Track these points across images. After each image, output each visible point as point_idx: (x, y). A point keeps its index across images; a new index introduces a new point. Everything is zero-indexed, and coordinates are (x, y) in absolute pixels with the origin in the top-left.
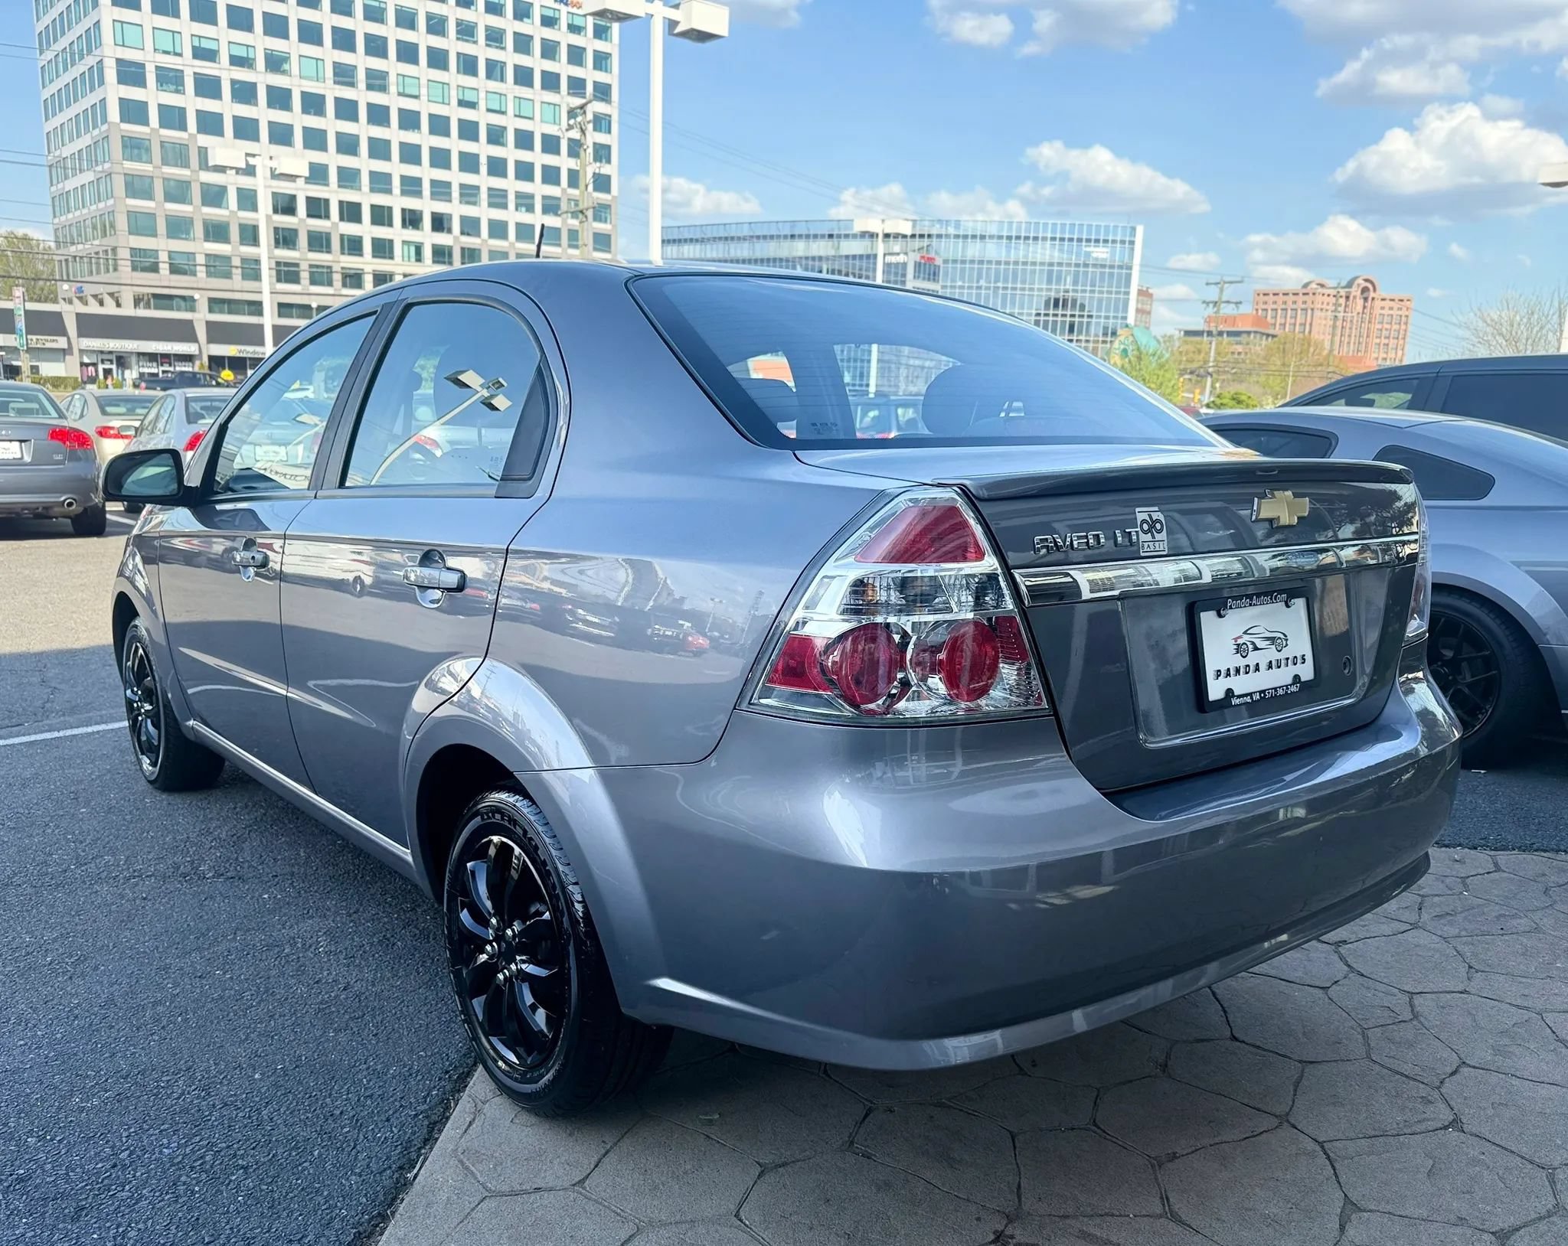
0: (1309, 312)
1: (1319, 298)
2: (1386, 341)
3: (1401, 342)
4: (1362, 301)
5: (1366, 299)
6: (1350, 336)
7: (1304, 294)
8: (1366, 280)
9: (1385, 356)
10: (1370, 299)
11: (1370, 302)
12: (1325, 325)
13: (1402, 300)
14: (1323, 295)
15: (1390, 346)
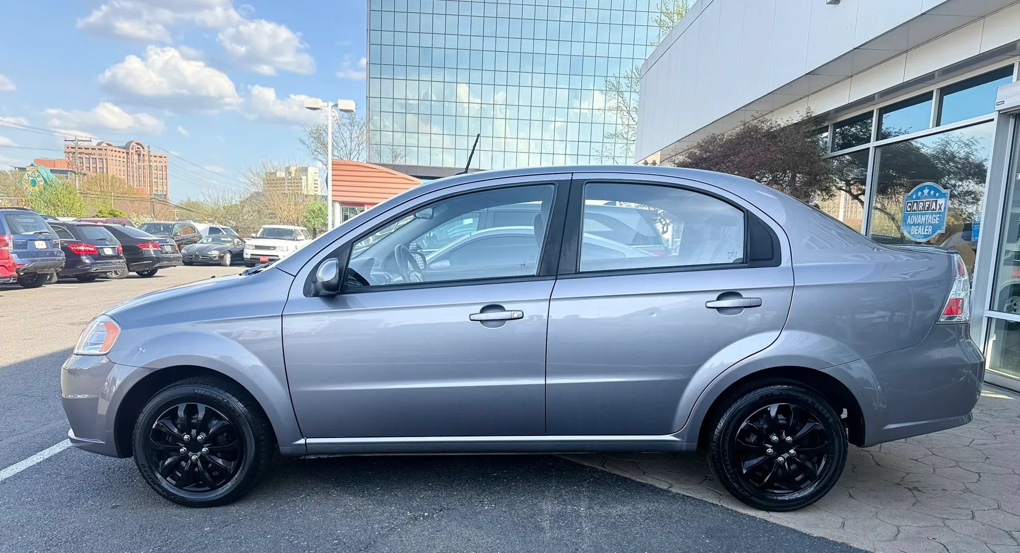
0: (105, 161)
1: (109, 153)
2: (156, 180)
3: (165, 181)
4: (137, 156)
5: (139, 155)
6: (133, 176)
7: (99, 149)
8: (137, 144)
9: (157, 189)
10: (142, 155)
11: (142, 156)
12: (116, 169)
13: (161, 157)
14: (112, 150)
15: (159, 183)
